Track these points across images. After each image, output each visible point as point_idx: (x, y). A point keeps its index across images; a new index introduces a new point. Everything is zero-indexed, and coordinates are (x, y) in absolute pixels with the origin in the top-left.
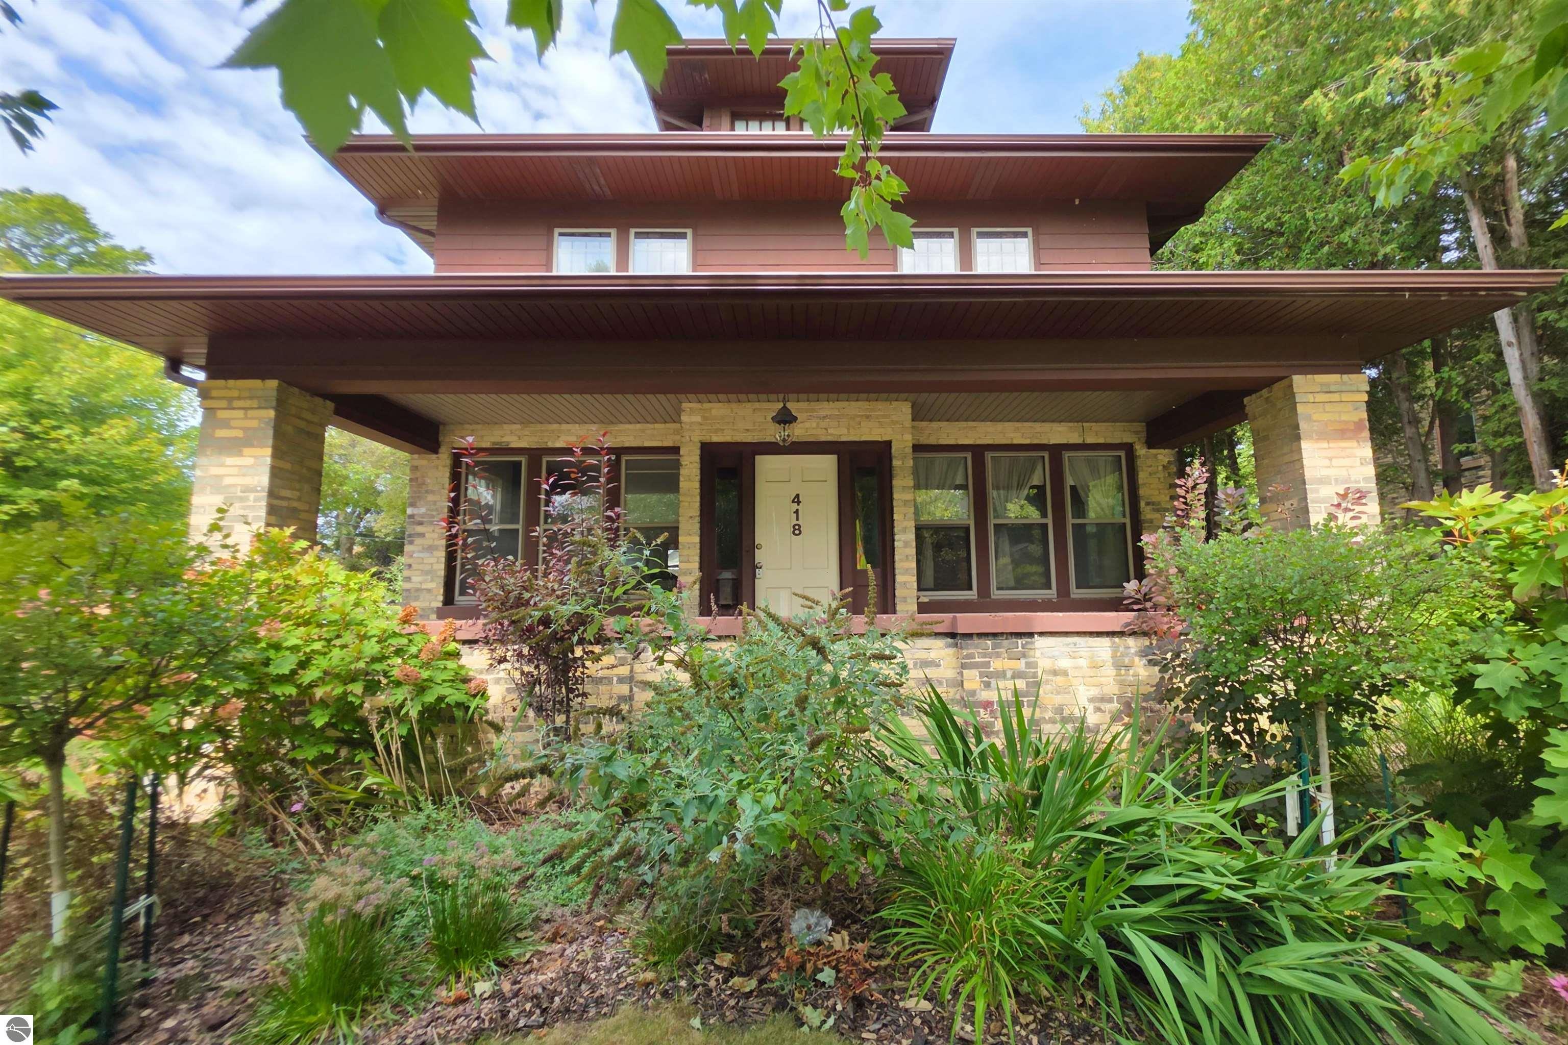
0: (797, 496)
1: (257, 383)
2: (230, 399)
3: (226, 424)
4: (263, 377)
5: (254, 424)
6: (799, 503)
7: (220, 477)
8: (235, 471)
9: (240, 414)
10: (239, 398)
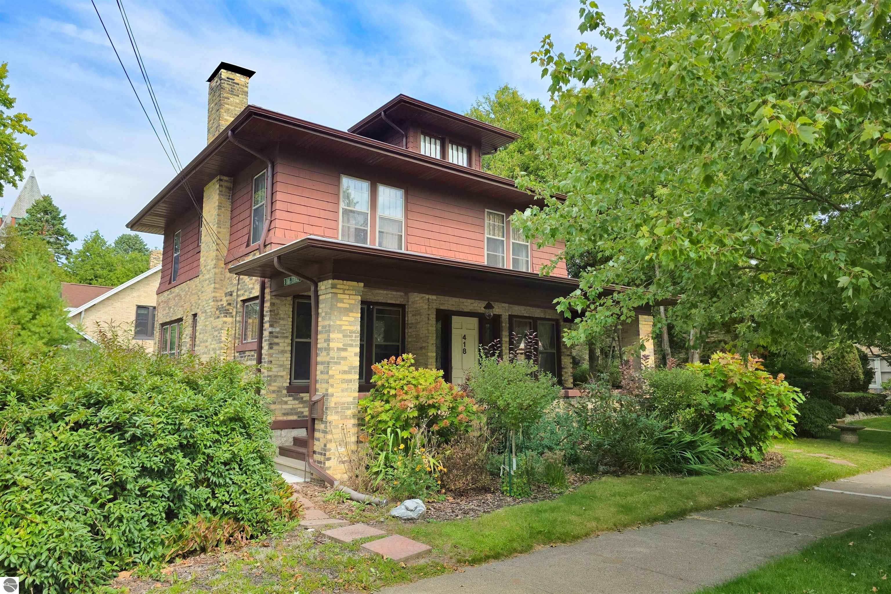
0: (465, 336)
1: (355, 283)
2: (344, 290)
3: (341, 301)
4: (358, 282)
5: (353, 302)
6: (465, 339)
7: (341, 326)
8: (347, 323)
9: (347, 297)
10: (348, 290)
